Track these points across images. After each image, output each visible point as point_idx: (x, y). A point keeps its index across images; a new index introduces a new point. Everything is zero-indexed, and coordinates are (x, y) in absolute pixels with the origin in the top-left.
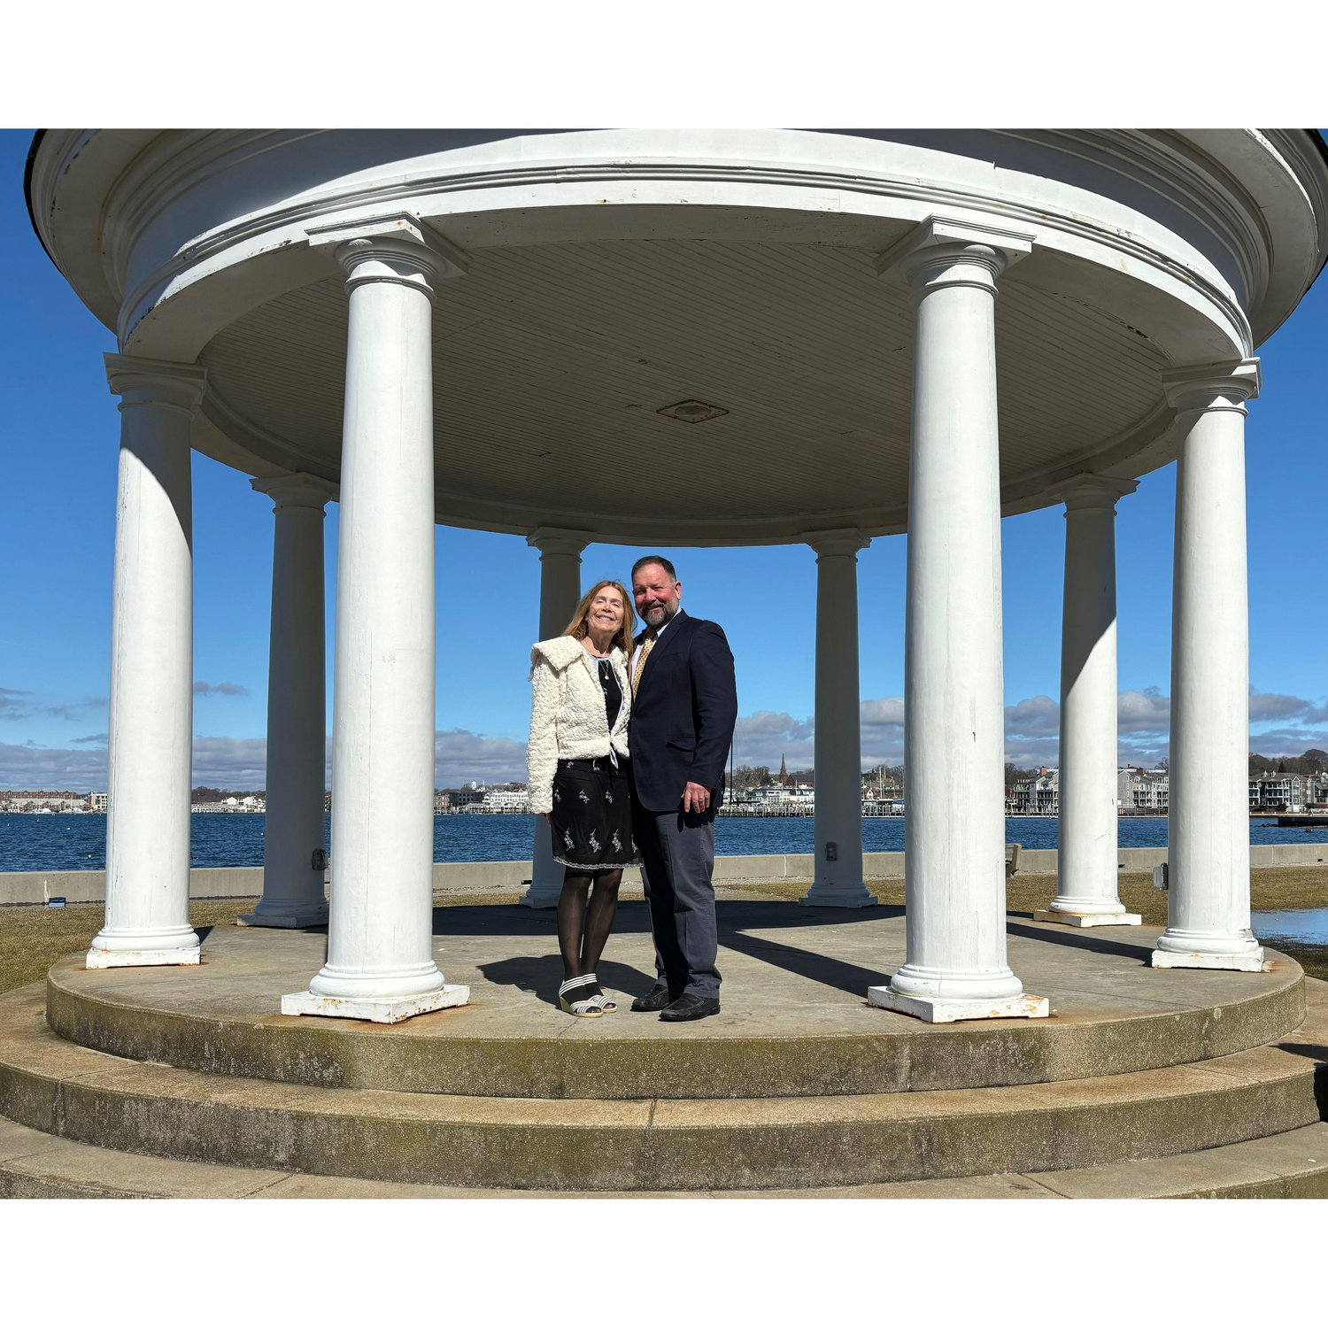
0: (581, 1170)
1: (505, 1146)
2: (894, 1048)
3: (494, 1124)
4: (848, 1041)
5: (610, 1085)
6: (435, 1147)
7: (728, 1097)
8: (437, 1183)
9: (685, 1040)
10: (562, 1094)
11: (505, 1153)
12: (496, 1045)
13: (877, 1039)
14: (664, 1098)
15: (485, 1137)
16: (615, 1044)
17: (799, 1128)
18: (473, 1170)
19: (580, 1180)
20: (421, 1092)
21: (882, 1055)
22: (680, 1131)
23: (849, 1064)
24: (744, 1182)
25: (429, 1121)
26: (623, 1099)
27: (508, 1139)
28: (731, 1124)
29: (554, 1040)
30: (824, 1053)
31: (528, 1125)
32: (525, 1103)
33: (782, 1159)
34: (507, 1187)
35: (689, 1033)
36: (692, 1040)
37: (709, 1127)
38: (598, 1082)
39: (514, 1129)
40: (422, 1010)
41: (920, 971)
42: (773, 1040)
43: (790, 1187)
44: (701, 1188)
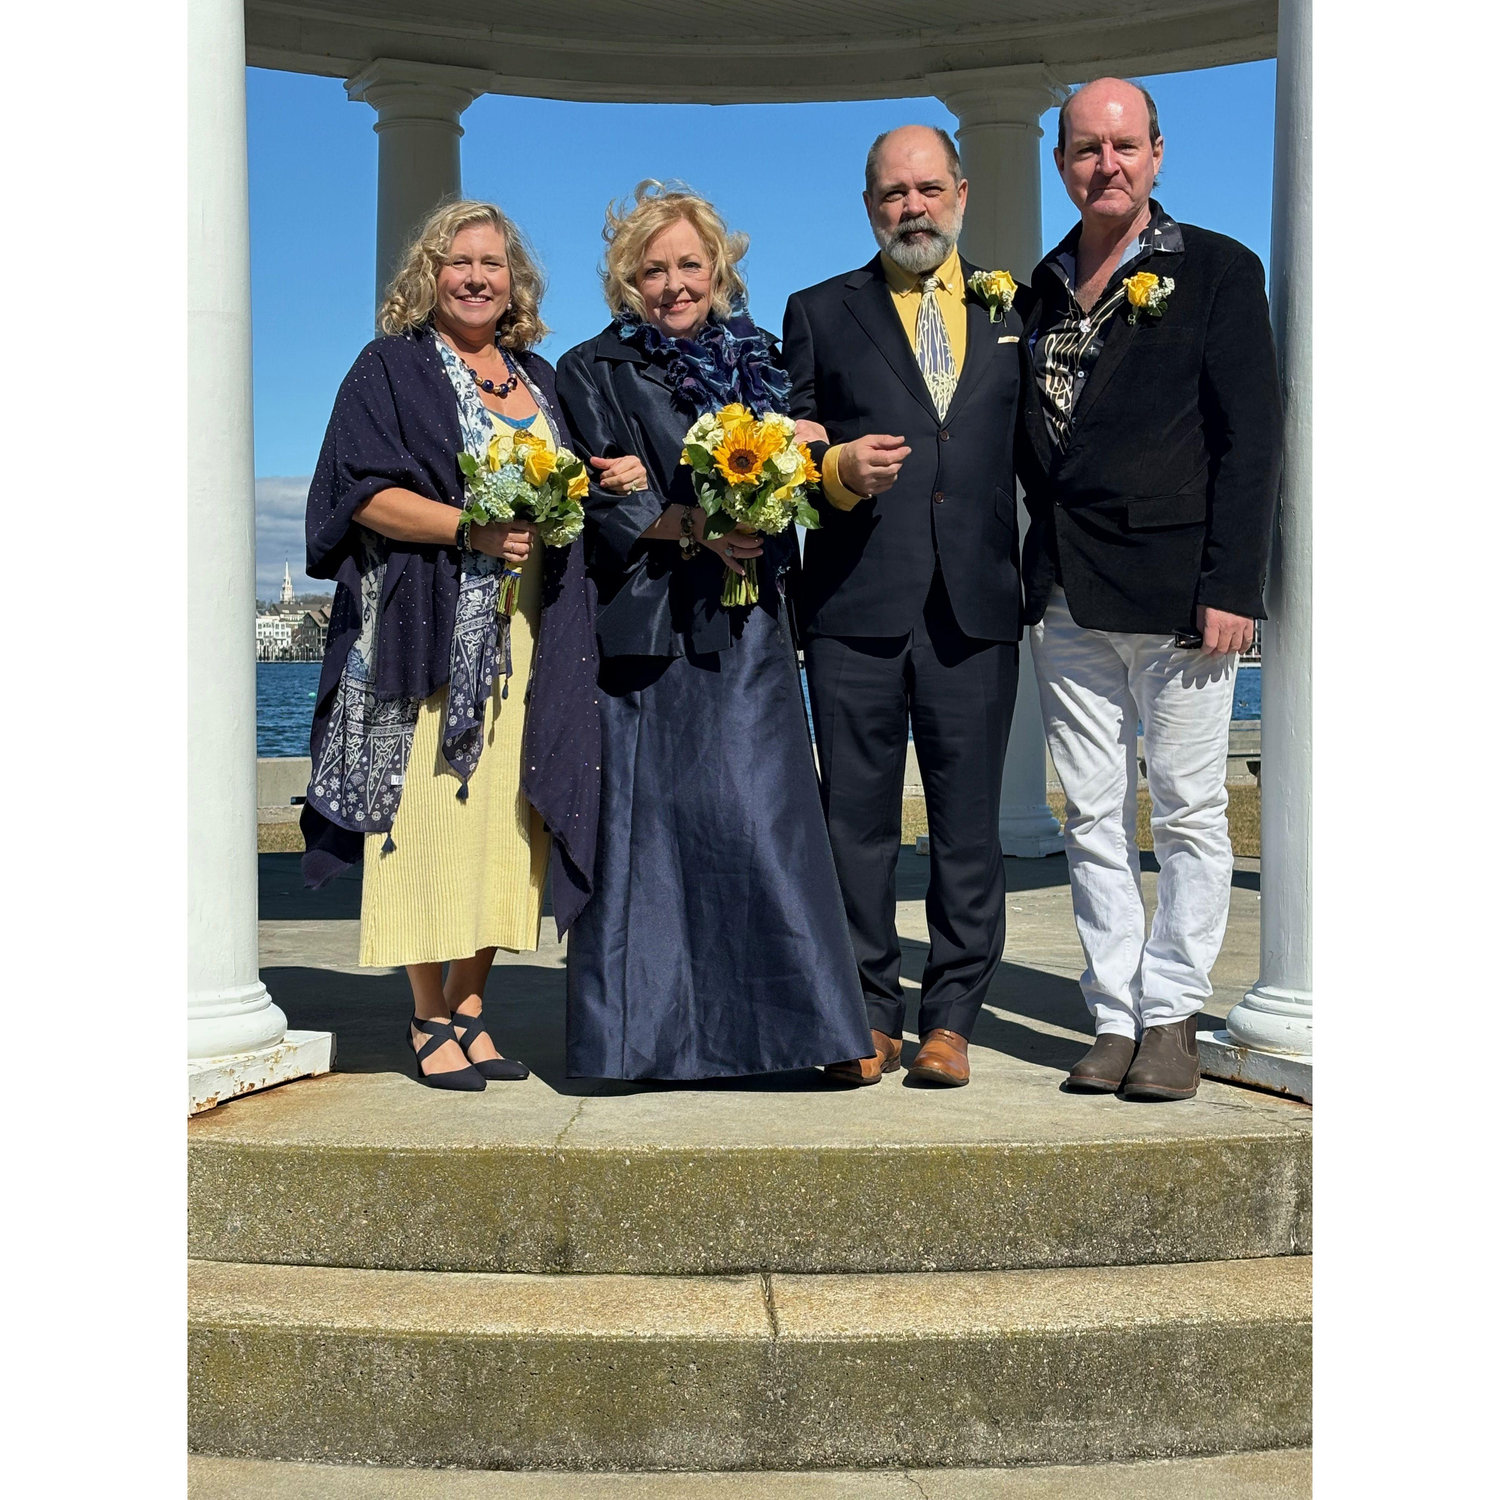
0: (629, 1429)
1: (465, 1379)
2: (1265, 1165)
3: (439, 1334)
4: (1170, 1152)
5: (670, 1246)
6: (315, 1382)
7: (918, 1269)
8: (320, 1457)
9: (827, 1151)
10: (568, 1264)
11: (466, 1395)
12: (424, 1162)
13: (1229, 1146)
14: (784, 1271)
15: (424, 1361)
16: (679, 1159)
17: (1088, 1338)
18: (396, 1429)
19: (626, 1449)
20: (262, 1261)
21: (1238, 1179)
22: (840, 1346)
23: (1172, 1200)
24: (975, 1452)
25: (301, 1327)
26: (697, 1273)
27: (472, 1365)
28: (947, 1329)
29: (548, 1151)
30: (1120, 1176)
31: (514, 1335)
32: (491, 1285)
33: (1054, 1402)
34: (470, 1465)
35: (834, 1134)
36: (843, 1151)
37: (899, 1336)
38: (644, 1239)
39: (484, 1344)
40: (246, 1085)
41: (1297, 1001)
42: (1012, 1150)
43: (1072, 1460)
44: (884, 1464)
